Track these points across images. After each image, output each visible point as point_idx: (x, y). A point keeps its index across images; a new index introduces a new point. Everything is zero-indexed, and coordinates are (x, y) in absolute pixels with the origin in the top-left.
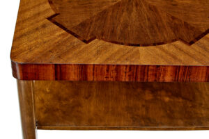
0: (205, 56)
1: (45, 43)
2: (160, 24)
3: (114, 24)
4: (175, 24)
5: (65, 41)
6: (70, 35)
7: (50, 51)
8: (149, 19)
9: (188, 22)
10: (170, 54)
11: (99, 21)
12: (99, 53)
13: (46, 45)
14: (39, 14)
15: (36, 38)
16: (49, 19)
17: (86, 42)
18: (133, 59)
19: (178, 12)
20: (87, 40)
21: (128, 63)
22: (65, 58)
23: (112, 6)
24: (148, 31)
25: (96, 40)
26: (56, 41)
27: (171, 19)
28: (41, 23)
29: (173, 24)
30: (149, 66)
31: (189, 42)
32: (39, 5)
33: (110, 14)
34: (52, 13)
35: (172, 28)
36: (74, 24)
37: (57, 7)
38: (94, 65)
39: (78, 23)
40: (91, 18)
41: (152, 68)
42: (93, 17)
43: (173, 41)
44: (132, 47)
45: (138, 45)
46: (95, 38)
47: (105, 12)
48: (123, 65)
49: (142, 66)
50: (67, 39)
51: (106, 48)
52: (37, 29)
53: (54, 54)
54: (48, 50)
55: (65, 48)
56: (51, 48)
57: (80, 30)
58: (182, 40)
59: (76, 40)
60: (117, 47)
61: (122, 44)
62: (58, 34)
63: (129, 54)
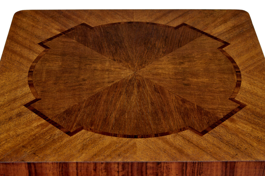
0: (220, 148)
1: (18, 135)
2: (166, 109)
3: (107, 110)
4: (185, 108)
5: (44, 134)
6: (51, 126)
7: (23, 147)
8: (152, 104)
9: (203, 106)
10: (175, 148)
11: (90, 107)
12: (84, 147)
13: (19, 139)
14: (15, 100)
15: (8, 131)
16: (27, 105)
17: (70, 134)
18: (128, 155)
19: (191, 94)
20: (72, 131)
21: (120, 160)
22: (41, 155)
23: (107, 88)
24: (150, 118)
25: (83, 131)
26: (33, 133)
27: (181, 103)
28: (16, 111)
29: (183, 108)
30: (146, 163)
31: (200, 131)
32: (16, 89)
33: (104, 97)
34: (32, 98)
35: (180, 113)
36: (57, 112)
37: (39, 90)
38: (77, 163)
39: (62, 110)
40: (79, 103)
41: (151, 165)
42: (83, 103)
43: (181, 130)
44: (127, 139)
45: (136, 137)
46: (82, 128)
47: (98, 95)
48: (115, 163)
49: (138, 163)
50: (47, 131)
51: (94, 142)
52: (11, 119)
53: (28, 151)
54: (21, 145)
55: (42, 142)
56: (25, 143)
57: (64, 119)
58: (192, 129)
59: (57, 131)
60: (108, 140)
61: (115, 135)
62: (35, 124)
63: (123, 149)
